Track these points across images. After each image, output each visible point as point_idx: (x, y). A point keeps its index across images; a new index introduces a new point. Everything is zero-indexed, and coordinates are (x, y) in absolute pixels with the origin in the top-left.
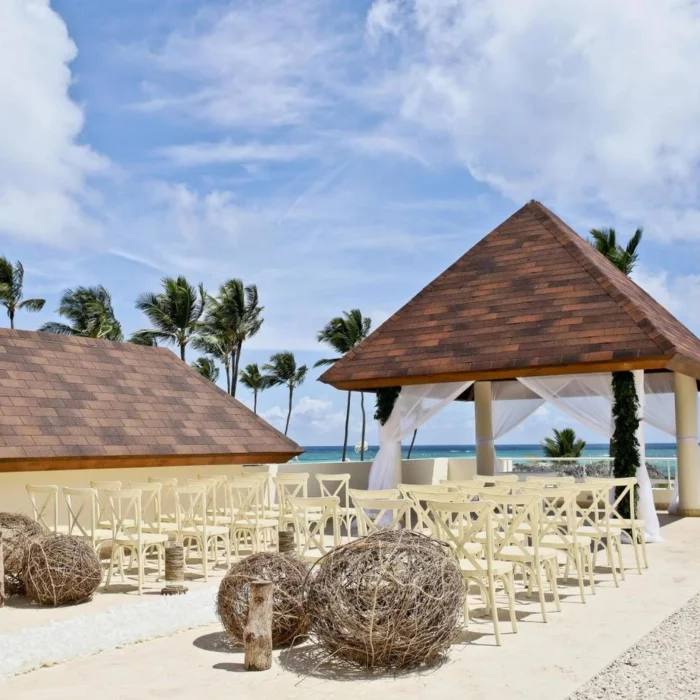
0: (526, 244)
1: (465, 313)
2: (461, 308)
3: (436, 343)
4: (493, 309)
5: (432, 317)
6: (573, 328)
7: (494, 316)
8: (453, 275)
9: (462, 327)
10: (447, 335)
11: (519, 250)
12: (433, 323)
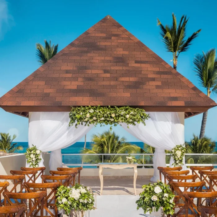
0: (113, 38)
1: (89, 71)
2: (85, 68)
3: (75, 87)
4: (106, 71)
5: (67, 72)
6: (158, 87)
7: (108, 75)
9: (90, 79)
10: (82, 84)
12: (69, 75)
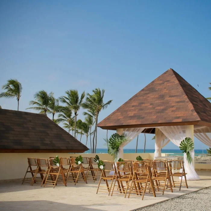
0: (165, 83)
1: (143, 105)
2: (142, 103)
3: (133, 115)
4: (151, 104)
5: (133, 106)
6: (172, 111)
7: (151, 106)
8: (142, 92)
9: (141, 109)
10: (137, 112)
11: (163, 85)
12: (133, 108)
